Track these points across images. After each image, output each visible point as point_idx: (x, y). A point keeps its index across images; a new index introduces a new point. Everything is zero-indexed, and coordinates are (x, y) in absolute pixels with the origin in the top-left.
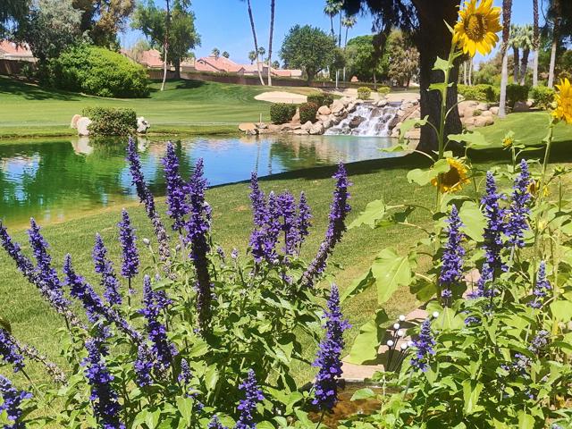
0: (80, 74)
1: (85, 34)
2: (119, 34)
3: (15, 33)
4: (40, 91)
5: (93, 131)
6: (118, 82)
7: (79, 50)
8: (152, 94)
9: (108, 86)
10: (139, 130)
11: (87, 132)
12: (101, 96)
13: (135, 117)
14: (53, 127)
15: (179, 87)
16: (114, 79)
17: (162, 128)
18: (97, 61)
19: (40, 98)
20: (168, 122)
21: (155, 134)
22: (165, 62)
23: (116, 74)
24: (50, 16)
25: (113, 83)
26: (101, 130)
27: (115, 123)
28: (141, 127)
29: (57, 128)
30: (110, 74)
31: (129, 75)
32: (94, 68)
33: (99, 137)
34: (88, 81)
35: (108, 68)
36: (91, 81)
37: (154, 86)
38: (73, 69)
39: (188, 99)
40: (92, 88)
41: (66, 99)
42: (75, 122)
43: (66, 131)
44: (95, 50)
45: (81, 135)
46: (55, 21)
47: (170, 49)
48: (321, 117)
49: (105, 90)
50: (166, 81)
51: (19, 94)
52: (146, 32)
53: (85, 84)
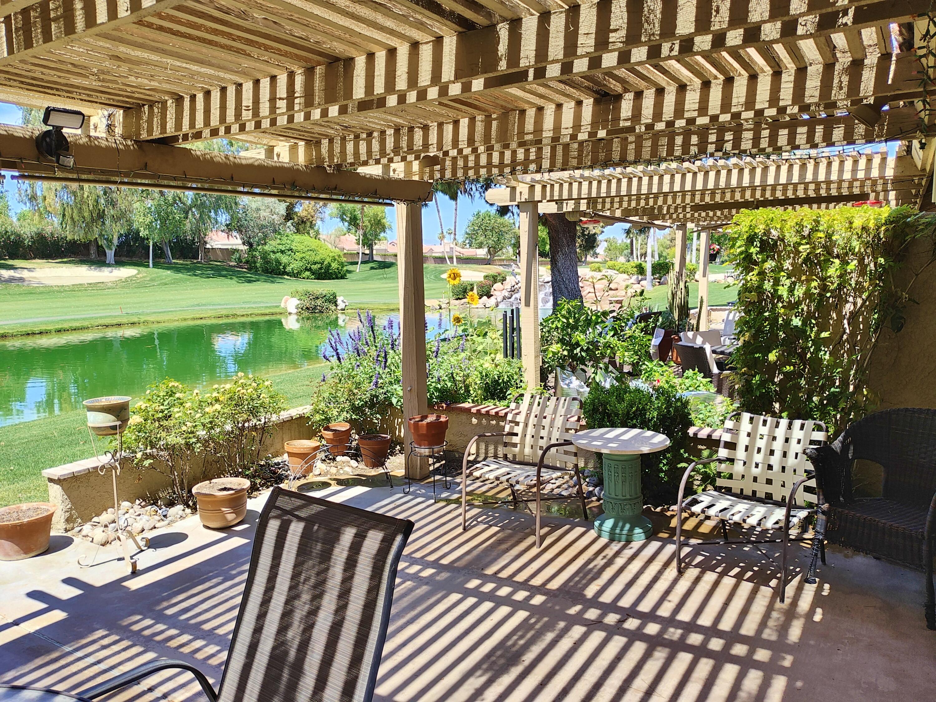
0: (284, 259)
1: (289, 224)
2: (319, 223)
3: (227, 225)
4: (249, 275)
5: (300, 310)
6: (319, 266)
7: (284, 238)
8: (348, 275)
9: (310, 270)
10: (339, 308)
11: (294, 311)
12: (304, 278)
13: (335, 297)
14: (267, 307)
15: (372, 268)
16: (315, 263)
17: (359, 306)
18: (300, 247)
19: (250, 282)
20: (365, 300)
21: (353, 311)
22: (361, 246)
23: (317, 259)
24: (258, 209)
25: (314, 267)
26: (307, 308)
27: (319, 302)
28: (341, 305)
29: (269, 307)
30: (311, 259)
31: (328, 260)
32: (297, 254)
33: (306, 314)
34: (292, 266)
35: (309, 253)
36: (294, 266)
37: (350, 268)
38: (279, 255)
39: (381, 279)
40: (295, 272)
41: (273, 282)
42: (286, 302)
43: (277, 310)
44: (298, 237)
45: (290, 314)
46: (263, 214)
47: (365, 235)
48: (495, 293)
49: (308, 273)
50: (362, 263)
51: (231, 279)
52: (343, 220)
53: (288, 269)
